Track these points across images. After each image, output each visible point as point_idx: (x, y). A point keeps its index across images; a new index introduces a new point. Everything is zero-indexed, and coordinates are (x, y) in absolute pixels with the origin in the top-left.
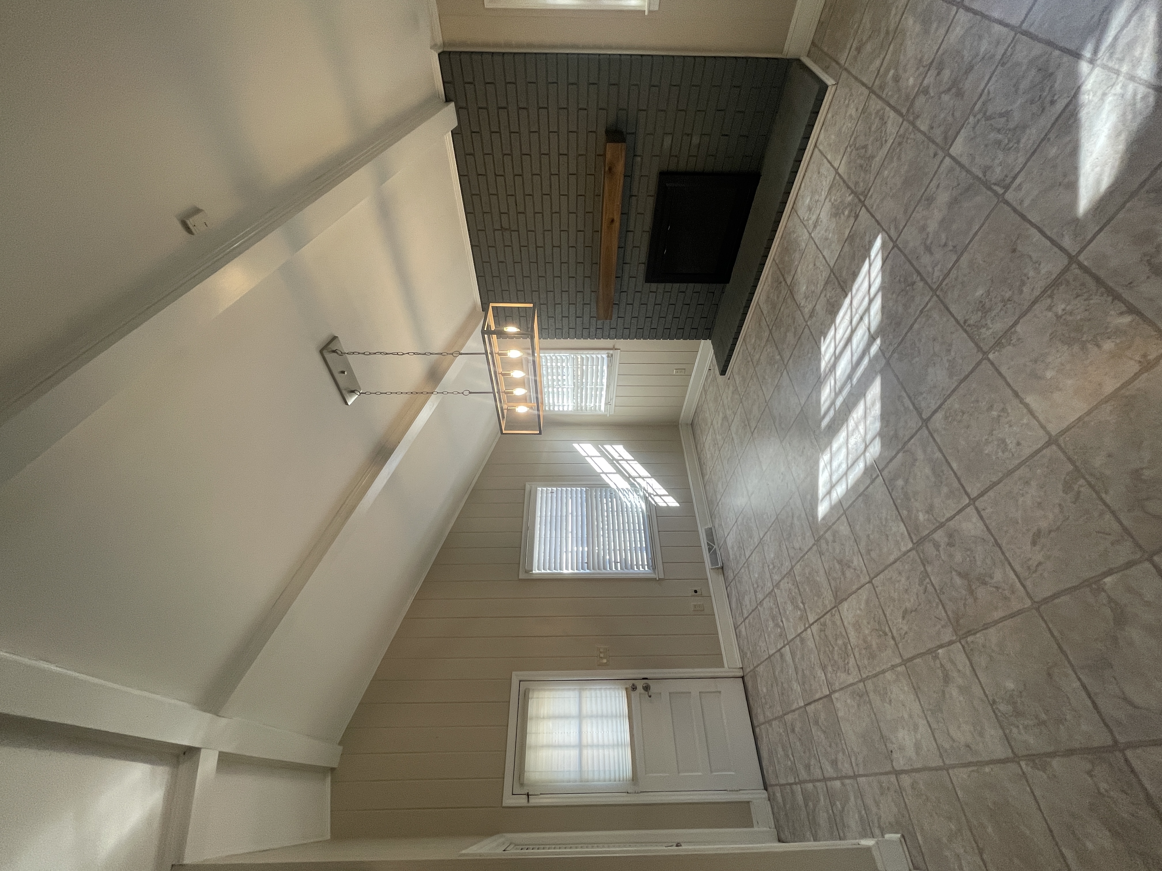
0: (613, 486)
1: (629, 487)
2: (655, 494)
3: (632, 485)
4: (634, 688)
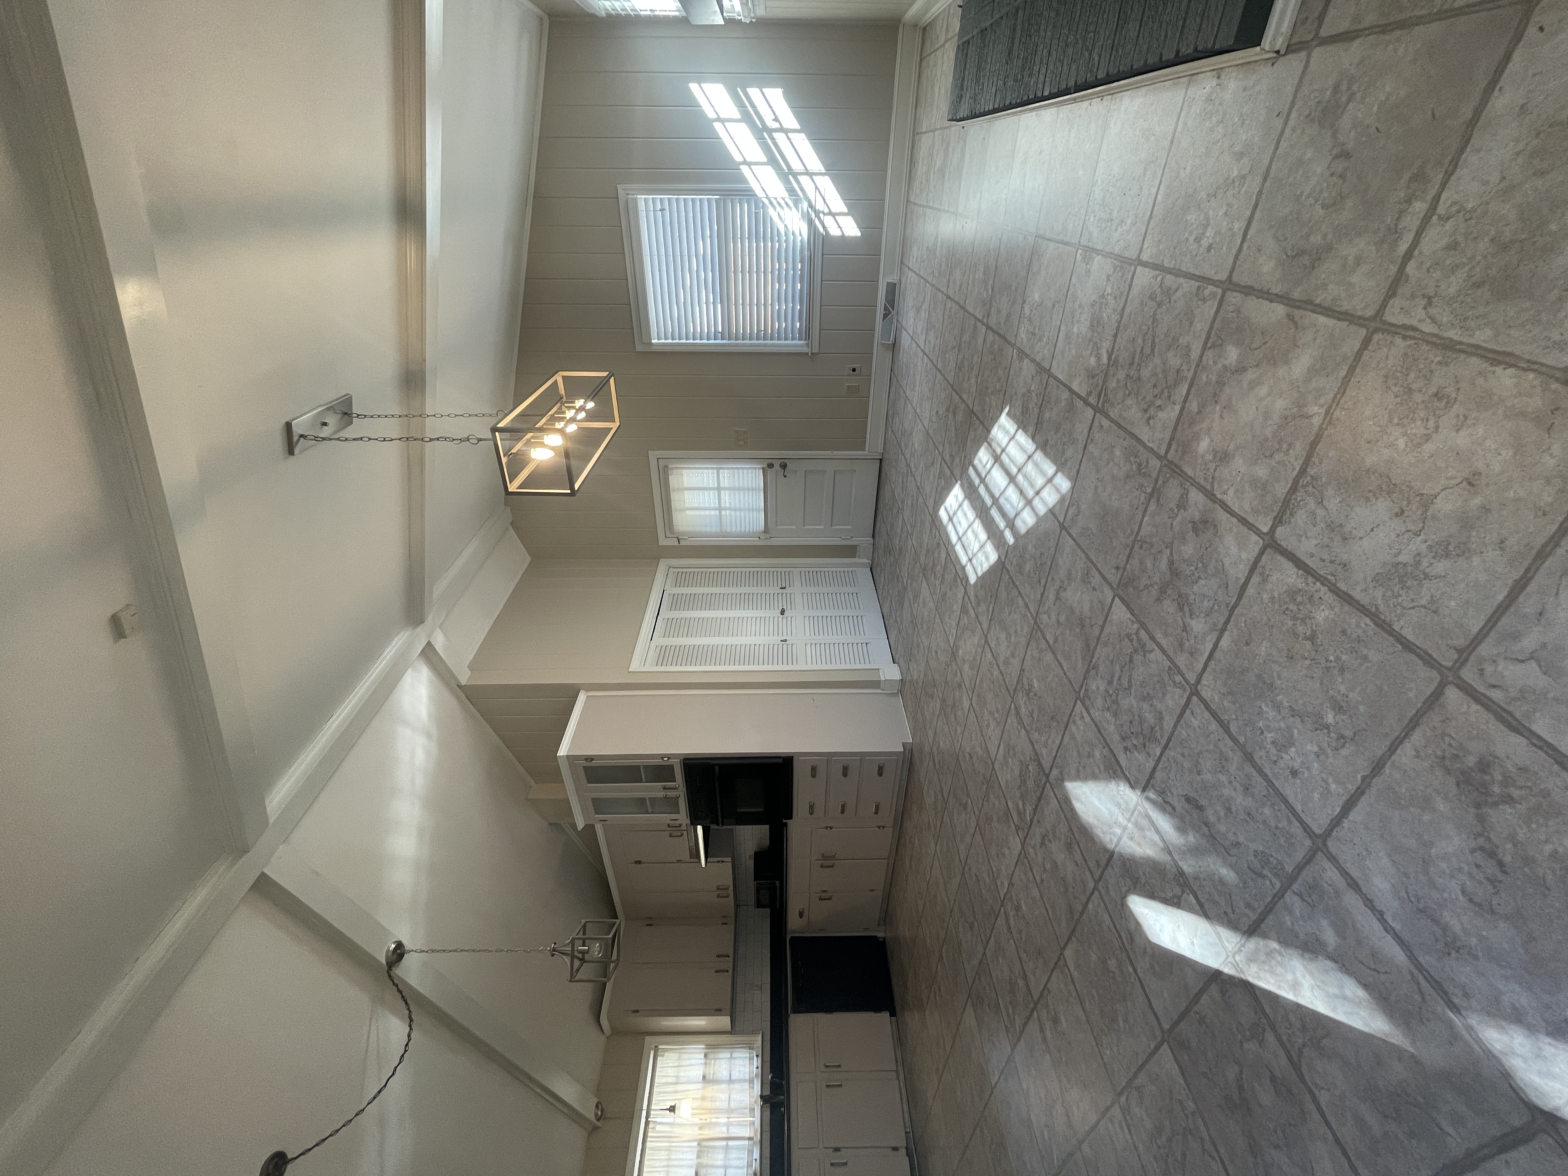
0: (760, 193)
1: (786, 195)
2: (826, 211)
3: (791, 192)
4: (771, 466)
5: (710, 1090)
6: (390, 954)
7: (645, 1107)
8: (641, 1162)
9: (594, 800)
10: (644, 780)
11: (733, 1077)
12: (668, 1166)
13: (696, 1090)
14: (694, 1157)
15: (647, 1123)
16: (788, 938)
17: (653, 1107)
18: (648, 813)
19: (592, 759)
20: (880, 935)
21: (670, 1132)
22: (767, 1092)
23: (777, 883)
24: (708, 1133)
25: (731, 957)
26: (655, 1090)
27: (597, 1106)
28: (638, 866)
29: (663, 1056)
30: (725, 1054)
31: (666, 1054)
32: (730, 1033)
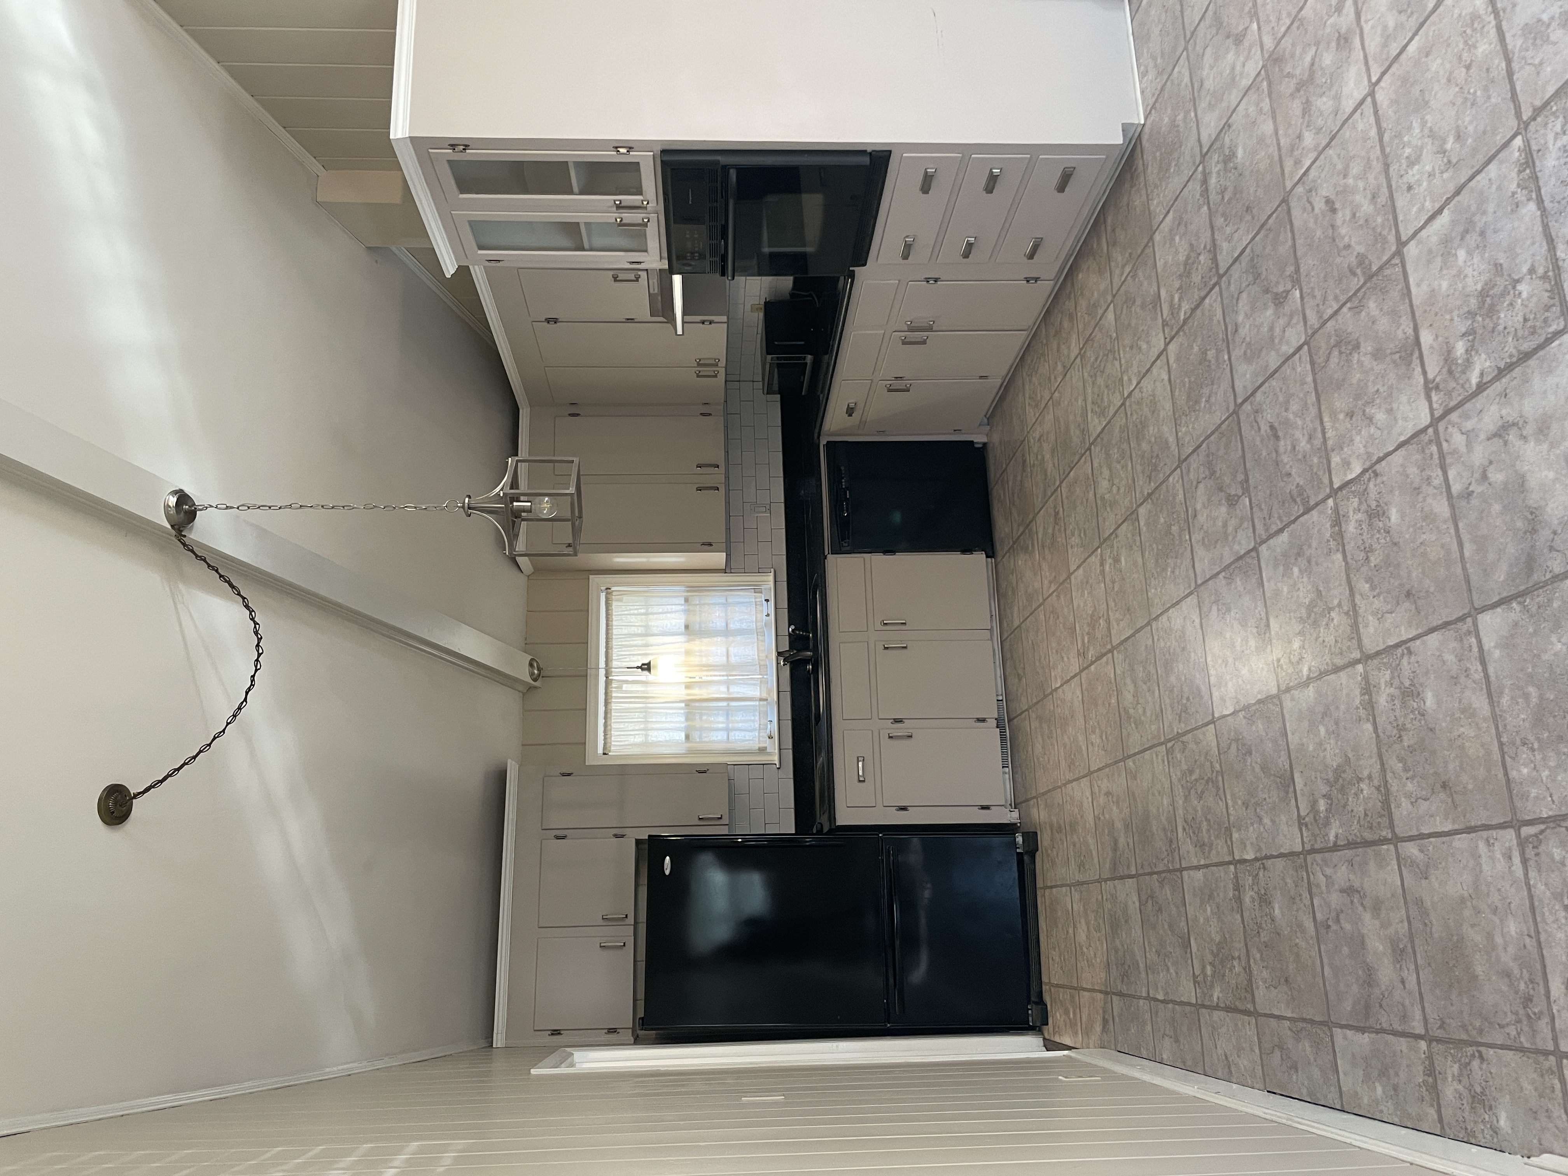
5: (698, 645)
6: (173, 512)
7: (602, 664)
8: (606, 725)
9: (473, 225)
10: (576, 189)
11: (732, 626)
12: (645, 729)
13: (678, 643)
14: (683, 719)
15: (608, 683)
16: (823, 442)
17: (615, 664)
18: (584, 250)
19: (466, 147)
20: (979, 439)
21: (643, 692)
22: (785, 646)
23: (809, 358)
24: (698, 693)
25: (722, 469)
26: (615, 643)
27: (531, 665)
28: (552, 326)
29: (620, 600)
30: (717, 598)
31: (625, 598)
32: (725, 571)
